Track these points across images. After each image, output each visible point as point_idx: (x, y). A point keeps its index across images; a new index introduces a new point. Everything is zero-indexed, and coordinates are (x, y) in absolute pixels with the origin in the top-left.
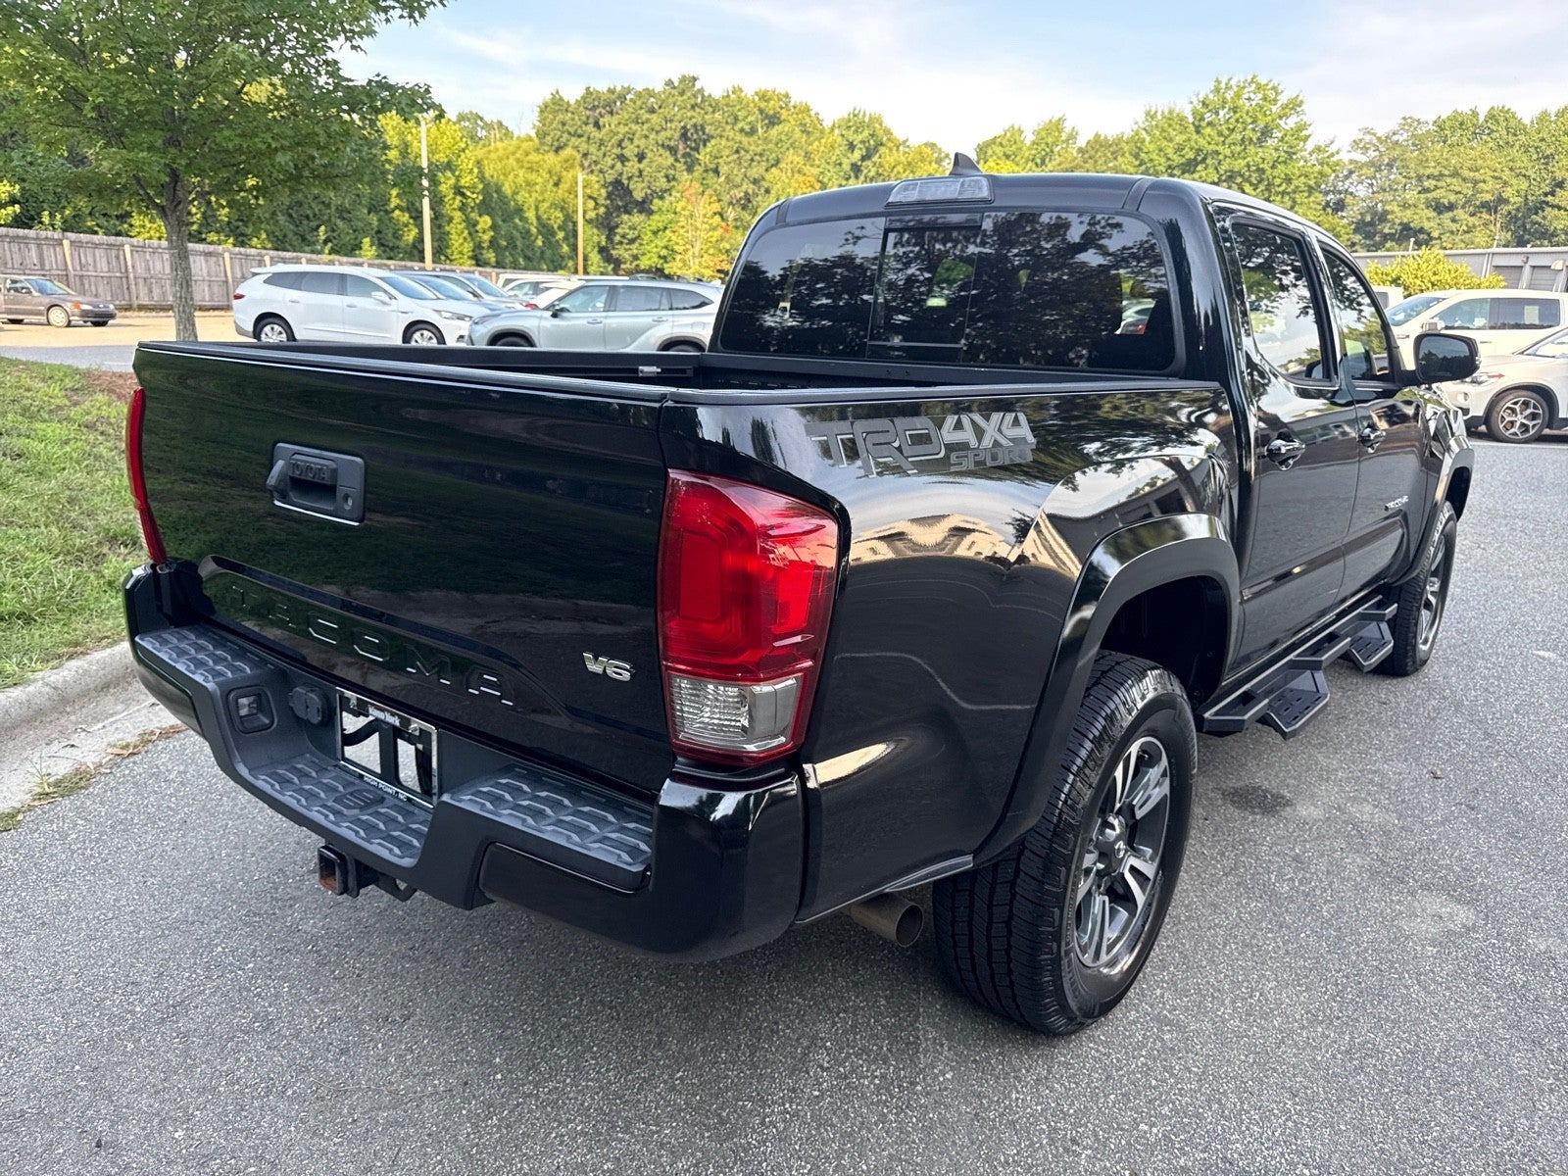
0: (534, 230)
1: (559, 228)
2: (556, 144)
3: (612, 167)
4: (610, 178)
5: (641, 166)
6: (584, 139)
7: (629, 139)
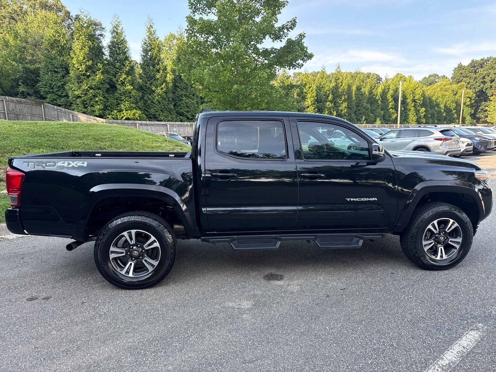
0: (443, 111)
1: (454, 109)
2: (458, 81)
3: (479, 86)
4: (477, 90)
5: (492, 84)
6: (469, 78)
7: (488, 75)
